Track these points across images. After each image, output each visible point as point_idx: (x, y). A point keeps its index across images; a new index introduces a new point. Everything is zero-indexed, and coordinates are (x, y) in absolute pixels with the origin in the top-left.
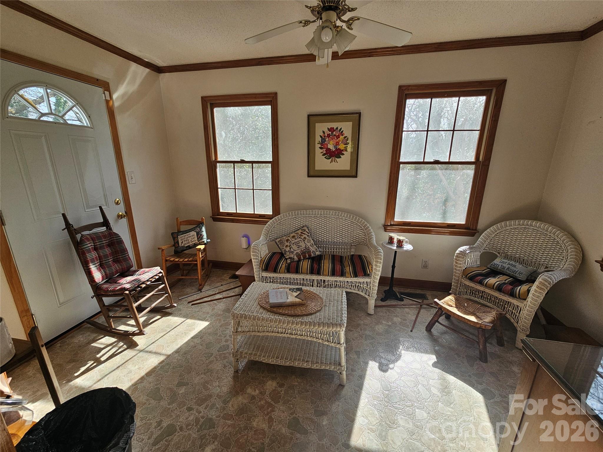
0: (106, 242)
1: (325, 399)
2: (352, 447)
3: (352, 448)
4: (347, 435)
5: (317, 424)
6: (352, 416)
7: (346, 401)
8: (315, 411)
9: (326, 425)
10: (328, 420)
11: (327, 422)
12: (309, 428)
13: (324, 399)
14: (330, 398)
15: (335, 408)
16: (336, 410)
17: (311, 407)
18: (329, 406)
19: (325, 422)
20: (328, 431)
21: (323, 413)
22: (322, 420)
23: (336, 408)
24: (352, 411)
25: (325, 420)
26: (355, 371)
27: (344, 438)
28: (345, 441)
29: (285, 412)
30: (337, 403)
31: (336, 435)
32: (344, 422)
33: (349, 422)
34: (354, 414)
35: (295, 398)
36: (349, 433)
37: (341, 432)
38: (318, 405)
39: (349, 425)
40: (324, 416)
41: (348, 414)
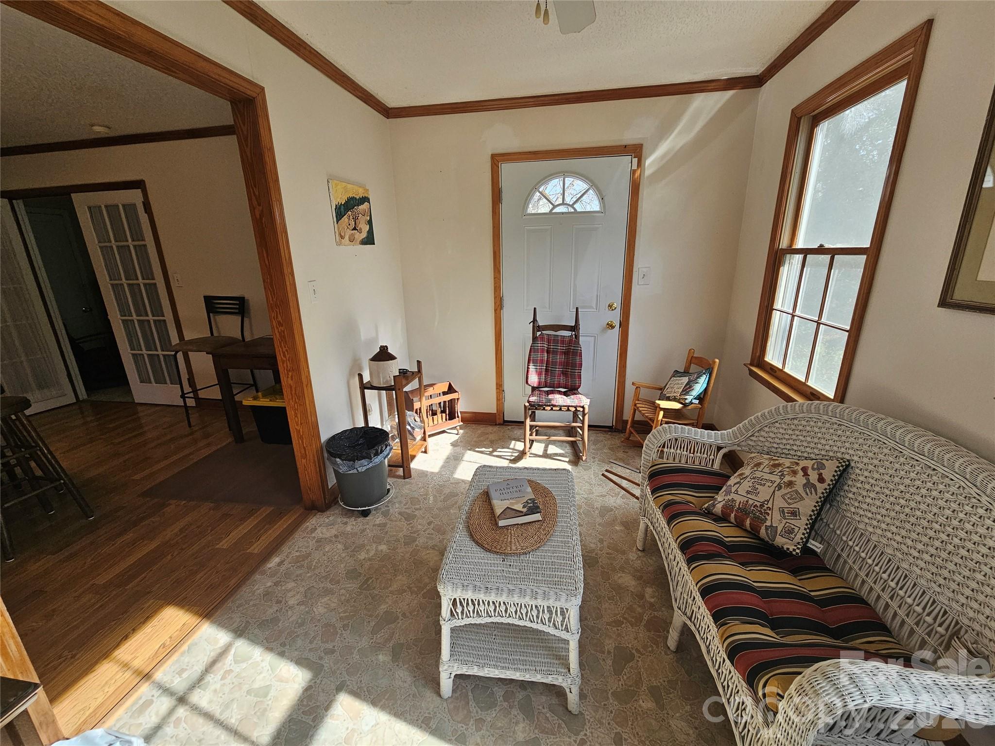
0: (562, 348)
1: (420, 660)
2: (337, 696)
3: (334, 696)
4: (355, 689)
5: (381, 646)
6: (382, 703)
7: (411, 696)
8: (402, 644)
9: (377, 660)
10: (384, 662)
11: (381, 660)
12: (379, 636)
13: (419, 658)
14: (420, 669)
15: (401, 675)
16: (397, 676)
17: (409, 639)
18: (406, 666)
19: (383, 658)
20: (368, 661)
21: (395, 655)
22: (386, 654)
23: (401, 678)
24: (390, 704)
25: (386, 659)
26: (478, 729)
27: (352, 684)
28: (347, 686)
29: (407, 607)
30: (409, 680)
31: (360, 673)
32: (375, 687)
33: (372, 697)
34: (383, 708)
35: (428, 617)
36: (356, 694)
37: (361, 681)
38: (411, 649)
39: (368, 696)
40: (391, 658)
41: (386, 697)
